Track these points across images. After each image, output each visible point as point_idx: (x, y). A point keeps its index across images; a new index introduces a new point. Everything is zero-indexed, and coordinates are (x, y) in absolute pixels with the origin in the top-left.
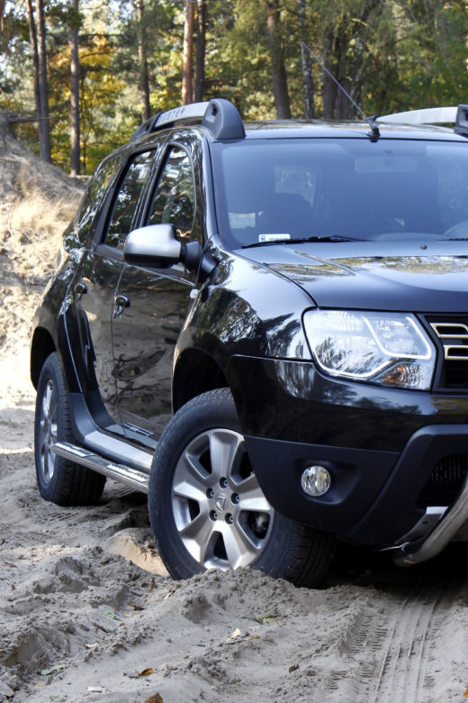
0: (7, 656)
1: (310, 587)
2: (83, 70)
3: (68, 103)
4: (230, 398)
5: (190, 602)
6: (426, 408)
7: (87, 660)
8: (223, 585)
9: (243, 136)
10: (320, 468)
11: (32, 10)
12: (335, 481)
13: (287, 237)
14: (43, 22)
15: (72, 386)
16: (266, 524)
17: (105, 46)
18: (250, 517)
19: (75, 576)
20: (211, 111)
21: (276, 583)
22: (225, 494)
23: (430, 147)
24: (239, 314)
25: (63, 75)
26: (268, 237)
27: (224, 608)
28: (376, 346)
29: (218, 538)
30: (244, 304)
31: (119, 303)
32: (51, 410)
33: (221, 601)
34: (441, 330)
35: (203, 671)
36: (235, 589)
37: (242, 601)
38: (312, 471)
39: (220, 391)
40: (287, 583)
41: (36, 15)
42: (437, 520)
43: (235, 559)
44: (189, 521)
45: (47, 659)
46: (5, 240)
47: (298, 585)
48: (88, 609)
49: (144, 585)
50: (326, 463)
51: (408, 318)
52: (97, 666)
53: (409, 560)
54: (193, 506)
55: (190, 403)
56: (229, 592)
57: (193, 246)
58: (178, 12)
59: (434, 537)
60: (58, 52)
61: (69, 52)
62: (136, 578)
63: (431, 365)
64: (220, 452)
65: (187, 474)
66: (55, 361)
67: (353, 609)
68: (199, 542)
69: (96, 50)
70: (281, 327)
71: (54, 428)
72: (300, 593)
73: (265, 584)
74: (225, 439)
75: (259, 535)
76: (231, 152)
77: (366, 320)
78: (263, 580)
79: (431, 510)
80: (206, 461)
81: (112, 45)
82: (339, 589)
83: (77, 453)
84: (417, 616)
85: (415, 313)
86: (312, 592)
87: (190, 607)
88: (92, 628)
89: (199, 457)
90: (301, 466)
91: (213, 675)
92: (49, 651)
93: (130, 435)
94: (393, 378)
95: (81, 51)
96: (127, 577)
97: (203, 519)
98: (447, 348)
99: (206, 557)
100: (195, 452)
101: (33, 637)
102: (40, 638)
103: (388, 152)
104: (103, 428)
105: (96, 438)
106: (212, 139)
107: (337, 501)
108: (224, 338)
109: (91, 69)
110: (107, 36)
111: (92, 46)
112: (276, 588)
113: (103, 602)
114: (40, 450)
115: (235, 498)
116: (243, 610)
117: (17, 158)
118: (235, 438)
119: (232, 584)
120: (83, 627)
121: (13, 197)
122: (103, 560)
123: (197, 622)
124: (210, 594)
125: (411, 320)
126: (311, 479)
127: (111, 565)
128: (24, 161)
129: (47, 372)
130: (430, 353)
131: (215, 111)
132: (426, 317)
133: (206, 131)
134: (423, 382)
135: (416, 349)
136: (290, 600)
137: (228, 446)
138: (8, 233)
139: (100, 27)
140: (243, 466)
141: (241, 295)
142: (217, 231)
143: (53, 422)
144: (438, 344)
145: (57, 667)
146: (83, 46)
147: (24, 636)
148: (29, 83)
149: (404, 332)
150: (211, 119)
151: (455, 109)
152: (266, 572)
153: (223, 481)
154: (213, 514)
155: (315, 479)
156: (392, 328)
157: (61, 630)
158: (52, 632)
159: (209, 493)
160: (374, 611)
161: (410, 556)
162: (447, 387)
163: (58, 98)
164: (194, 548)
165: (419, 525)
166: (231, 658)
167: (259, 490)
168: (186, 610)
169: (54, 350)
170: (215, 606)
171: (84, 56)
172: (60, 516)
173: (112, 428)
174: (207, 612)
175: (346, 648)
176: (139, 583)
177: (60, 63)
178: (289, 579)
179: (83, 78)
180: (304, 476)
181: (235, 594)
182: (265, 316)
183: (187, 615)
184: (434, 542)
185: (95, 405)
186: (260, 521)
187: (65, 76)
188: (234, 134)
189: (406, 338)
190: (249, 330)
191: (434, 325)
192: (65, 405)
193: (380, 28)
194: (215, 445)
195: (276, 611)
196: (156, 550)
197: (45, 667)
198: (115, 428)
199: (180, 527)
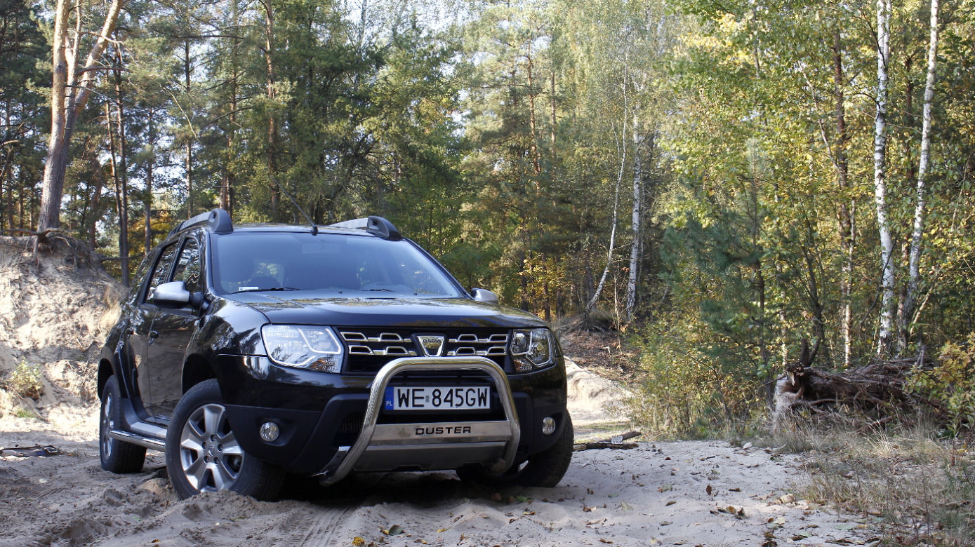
0: (62, 532)
1: (266, 500)
2: (153, 233)
3: (143, 254)
4: (217, 383)
5: (188, 507)
6: (339, 384)
7: (116, 536)
8: (211, 499)
9: (232, 230)
10: (272, 424)
11: (118, 192)
12: (281, 431)
13: (257, 288)
14: (125, 199)
15: (124, 395)
16: (239, 463)
17: (168, 217)
18: (230, 458)
19: (116, 500)
20: (212, 215)
21: (245, 498)
22: (214, 445)
23: (349, 239)
24: (222, 334)
25: (139, 236)
26: (245, 288)
27: (211, 513)
28: (307, 348)
29: (210, 472)
30: (227, 325)
31: (152, 336)
32: (110, 413)
33: (209, 509)
34: (347, 336)
35: (189, 536)
36: (218, 502)
37: (223, 509)
38: (267, 426)
39: (211, 380)
40: (252, 498)
41: (121, 195)
42: (345, 454)
43: (221, 486)
44: (191, 463)
45: (91, 537)
46: (96, 335)
47: (259, 500)
48: (123, 515)
49: (162, 505)
50: (276, 420)
51: (327, 330)
52: (123, 539)
53: (328, 482)
54: (194, 453)
55: (192, 388)
56: (214, 504)
57: (197, 295)
58: (216, 197)
59: (343, 464)
60: (137, 221)
61: (144, 221)
62: (157, 502)
63: (341, 357)
64: (211, 418)
65: (191, 434)
66: (113, 381)
67: (294, 511)
68: (197, 477)
69: (161, 220)
70: (248, 338)
71: (112, 424)
72: (260, 505)
73: (238, 499)
74: (213, 410)
75: (235, 470)
76: (223, 240)
77: (300, 331)
78: (237, 497)
79: (341, 449)
80: (201, 425)
81: (172, 217)
82: (285, 501)
83: (125, 435)
84: (333, 515)
85: (331, 326)
86: (268, 504)
87: (188, 511)
88: (124, 524)
89: (197, 423)
90: (260, 422)
91: (196, 539)
92: (92, 533)
93: (159, 421)
94: (318, 367)
95: (152, 221)
96: (151, 501)
97: (200, 462)
98: (350, 347)
99: (201, 486)
100: (195, 420)
101: (82, 524)
102: (87, 525)
103: (323, 241)
104: (143, 420)
105: (138, 426)
106: (212, 232)
107: (282, 444)
108: (214, 348)
109: (159, 232)
110: (169, 212)
111: (159, 217)
112: (245, 502)
113: (133, 512)
114: (103, 438)
115: (220, 447)
116: (223, 514)
117: (106, 283)
118: (220, 409)
119: (216, 499)
120: (117, 523)
121: (102, 308)
122: (136, 491)
123: (192, 519)
124: (202, 505)
125: (328, 330)
126: (266, 431)
127: (141, 495)
128: (109, 285)
129: (108, 387)
130: (340, 351)
131: (215, 216)
132: (337, 328)
133: (210, 229)
134: (337, 368)
135: (332, 348)
136: (254, 508)
137: (216, 415)
138: (98, 330)
139: (165, 206)
140: (225, 427)
141: (226, 320)
142: (212, 285)
143: (111, 420)
144: (345, 345)
145: (97, 541)
146: (153, 218)
147: (76, 522)
148: (116, 239)
149: (324, 338)
150: (212, 220)
151: (367, 219)
152: (239, 492)
153: (212, 437)
154: (206, 458)
155: (269, 431)
156: (318, 336)
157: (102, 523)
158: (96, 523)
159: (204, 445)
160: (306, 512)
161: (329, 478)
162: (351, 371)
163: (136, 251)
164: (194, 481)
165: (334, 459)
166: (209, 532)
167: (235, 441)
168: (185, 512)
169: (112, 374)
170: (204, 511)
171: (154, 224)
172: (114, 478)
173: (148, 419)
174: (200, 515)
175: (284, 528)
176: (159, 504)
177: (138, 228)
178: (254, 496)
179: (153, 238)
180: (262, 429)
181: (218, 505)
182: (238, 330)
183: (185, 515)
184: (343, 469)
185: (138, 406)
186: (236, 462)
187: (141, 236)
188: (226, 229)
189: (326, 341)
190: (227, 343)
191: (342, 333)
192: (119, 408)
193: (343, 204)
194: (208, 415)
195: (244, 515)
196: (173, 490)
197: (90, 542)
198: (151, 419)
199: (185, 468)
